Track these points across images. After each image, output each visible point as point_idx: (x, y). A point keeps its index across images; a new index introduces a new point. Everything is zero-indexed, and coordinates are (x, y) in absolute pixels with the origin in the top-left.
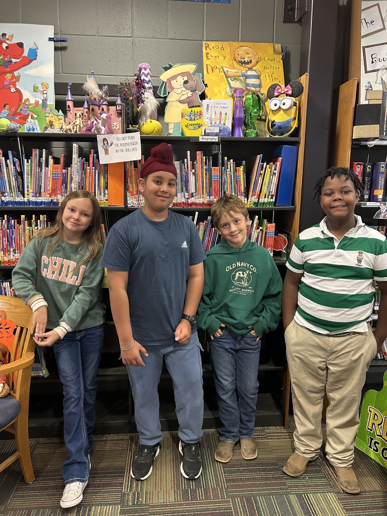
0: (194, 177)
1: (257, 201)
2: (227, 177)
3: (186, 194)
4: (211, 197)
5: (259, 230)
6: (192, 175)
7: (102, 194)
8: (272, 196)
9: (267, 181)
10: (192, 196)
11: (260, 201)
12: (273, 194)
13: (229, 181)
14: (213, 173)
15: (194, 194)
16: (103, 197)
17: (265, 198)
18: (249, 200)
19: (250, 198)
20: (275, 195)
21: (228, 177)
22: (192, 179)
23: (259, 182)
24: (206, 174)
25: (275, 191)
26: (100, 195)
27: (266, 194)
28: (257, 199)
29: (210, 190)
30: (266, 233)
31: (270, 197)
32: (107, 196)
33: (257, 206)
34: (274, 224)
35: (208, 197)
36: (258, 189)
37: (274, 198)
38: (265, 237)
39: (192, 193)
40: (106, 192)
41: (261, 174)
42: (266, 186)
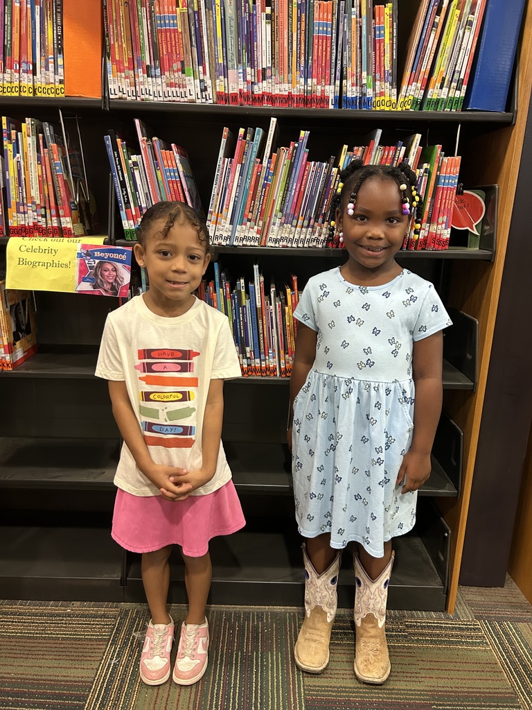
0: (269, 27)
1: (420, 97)
2: (350, 29)
3: (248, 69)
4: (309, 80)
5: (422, 171)
6: (264, 22)
7: (51, 66)
8: (460, 82)
9: (449, 44)
10: (264, 78)
11: (429, 97)
12: (462, 77)
13: (355, 42)
14: (316, 15)
15: (268, 73)
16: (52, 75)
17: (441, 87)
18: (403, 93)
19: (404, 88)
20: (466, 80)
21: (354, 29)
22: (264, 31)
23: (430, 46)
24: (299, 19)
25: (468, 71)
26: (47, 68)
27: (444, 79)
28: (422, 92)
29: (306, 62)
30: (438, 178)
31: (454, 84)
32: (61, 70)
33: (421, 109)
34: (458, 159)
35: (302, 80)
36: (425, 63)
37: (464, 87)
38: (436, 189)
39: (264, 70)
40: (60, 62)
41: (434, 25)
42: (447, 55)
